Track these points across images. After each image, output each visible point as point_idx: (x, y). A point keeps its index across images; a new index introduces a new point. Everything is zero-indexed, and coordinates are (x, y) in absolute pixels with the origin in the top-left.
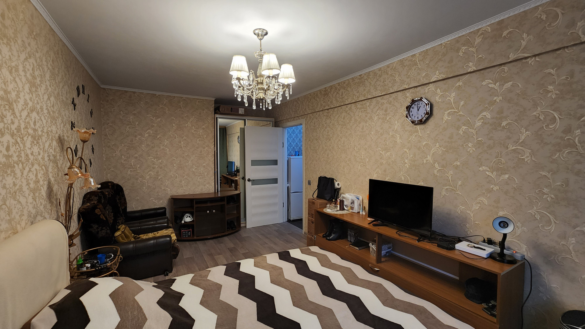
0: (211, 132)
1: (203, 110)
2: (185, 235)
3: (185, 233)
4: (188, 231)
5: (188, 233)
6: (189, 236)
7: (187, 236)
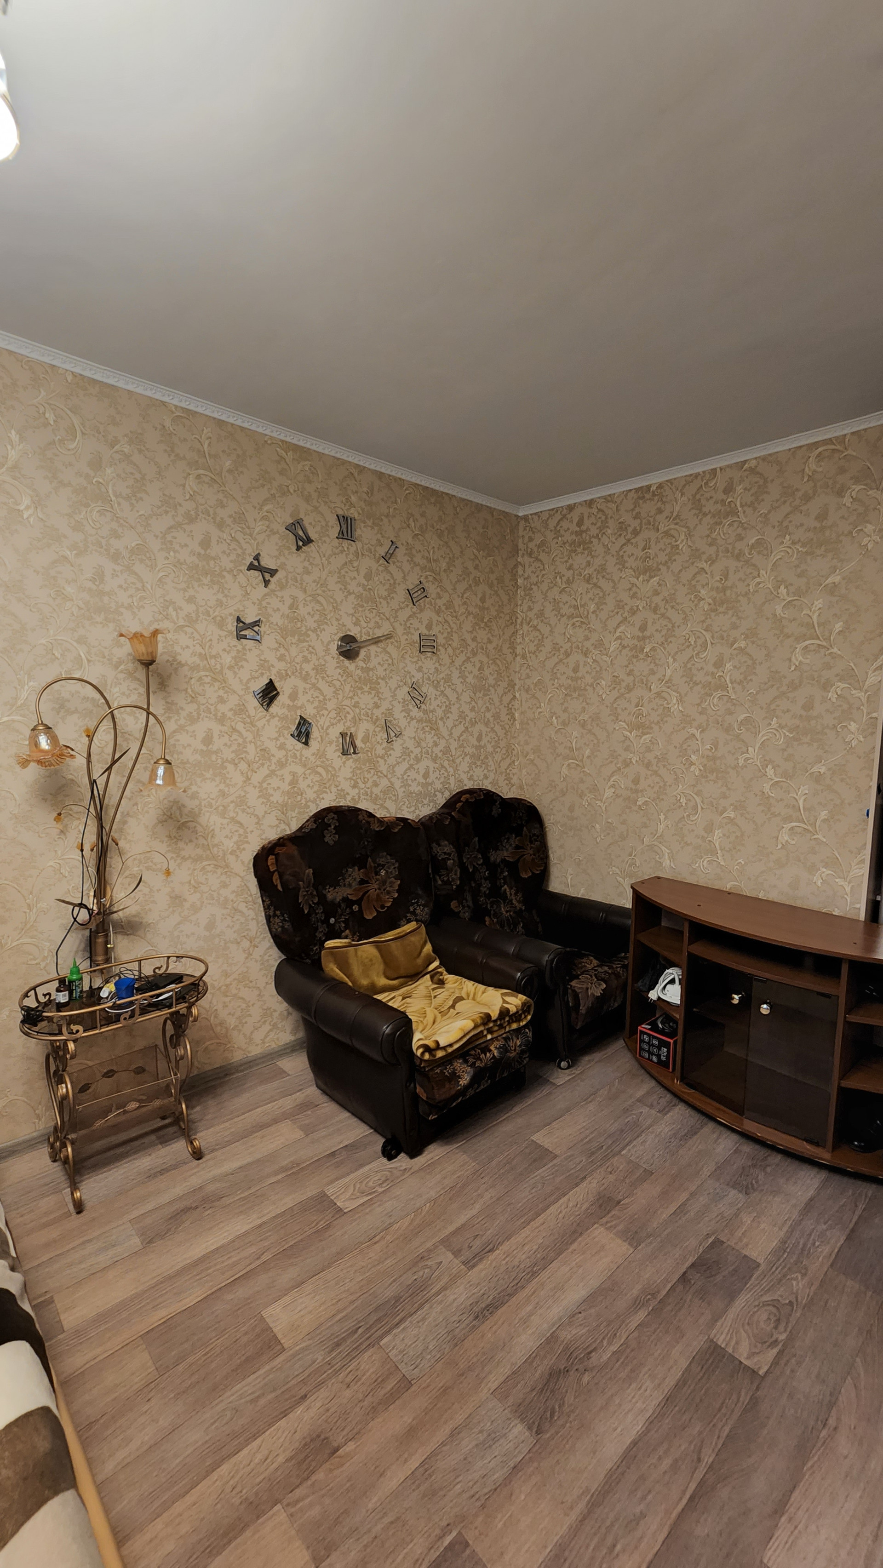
1: (842, 491)
2: (650, 1054)
3: (649, 1044)
4: (662, 1044)
5: (659, 1048)
6: (660, 1063)
7: (654, 1059)
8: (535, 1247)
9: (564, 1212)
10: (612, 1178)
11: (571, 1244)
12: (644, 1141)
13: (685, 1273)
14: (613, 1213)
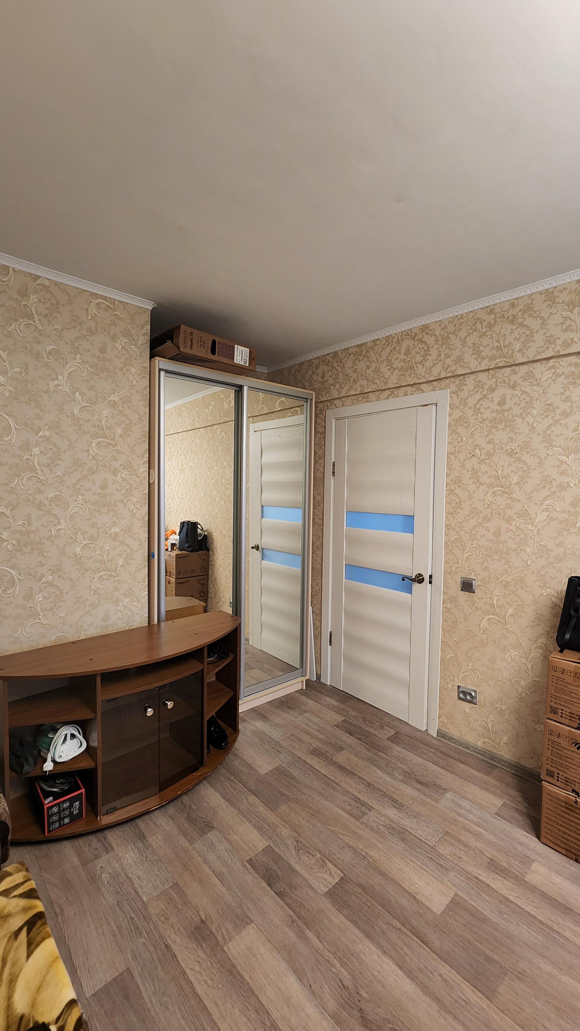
0: (140, 419)
1: (114, 338)
2: (61, 819)
3: (59, 812)
4: (72, 801)
5: (71, 806)
6: (74, 818)
7: (67, 821)
8: (244, 1019)
9: (205, 978)
10: (173, 919)
11: (243, 979)
12: (139, 877)
13: (276, 893)
14: (214, 931)
